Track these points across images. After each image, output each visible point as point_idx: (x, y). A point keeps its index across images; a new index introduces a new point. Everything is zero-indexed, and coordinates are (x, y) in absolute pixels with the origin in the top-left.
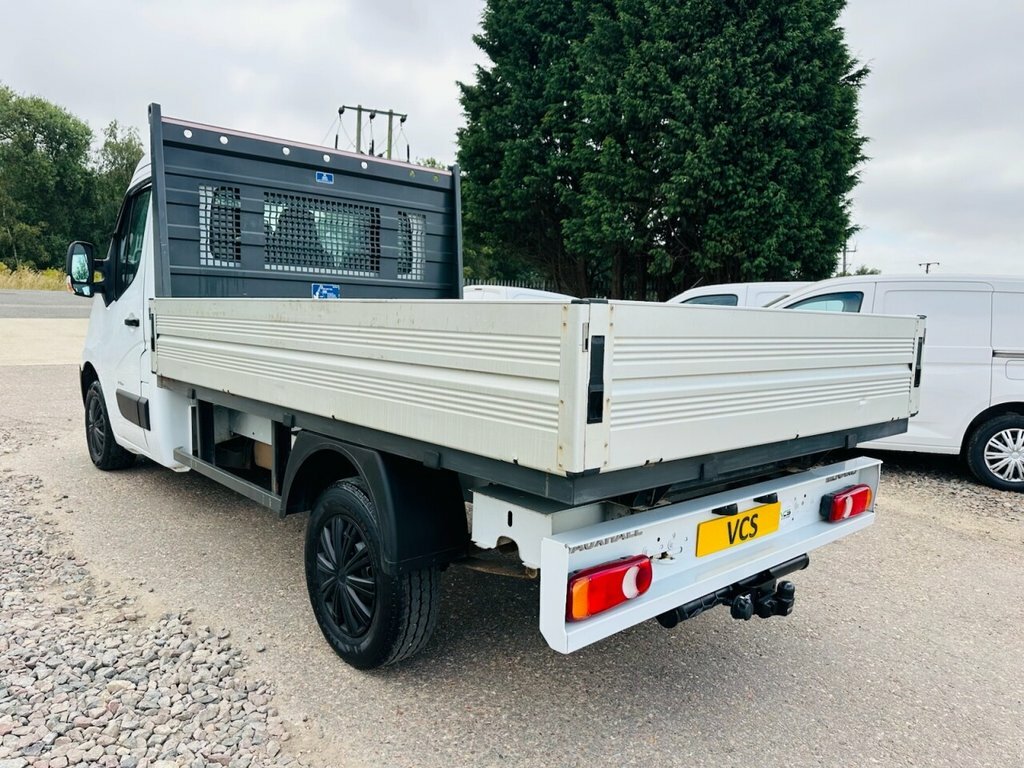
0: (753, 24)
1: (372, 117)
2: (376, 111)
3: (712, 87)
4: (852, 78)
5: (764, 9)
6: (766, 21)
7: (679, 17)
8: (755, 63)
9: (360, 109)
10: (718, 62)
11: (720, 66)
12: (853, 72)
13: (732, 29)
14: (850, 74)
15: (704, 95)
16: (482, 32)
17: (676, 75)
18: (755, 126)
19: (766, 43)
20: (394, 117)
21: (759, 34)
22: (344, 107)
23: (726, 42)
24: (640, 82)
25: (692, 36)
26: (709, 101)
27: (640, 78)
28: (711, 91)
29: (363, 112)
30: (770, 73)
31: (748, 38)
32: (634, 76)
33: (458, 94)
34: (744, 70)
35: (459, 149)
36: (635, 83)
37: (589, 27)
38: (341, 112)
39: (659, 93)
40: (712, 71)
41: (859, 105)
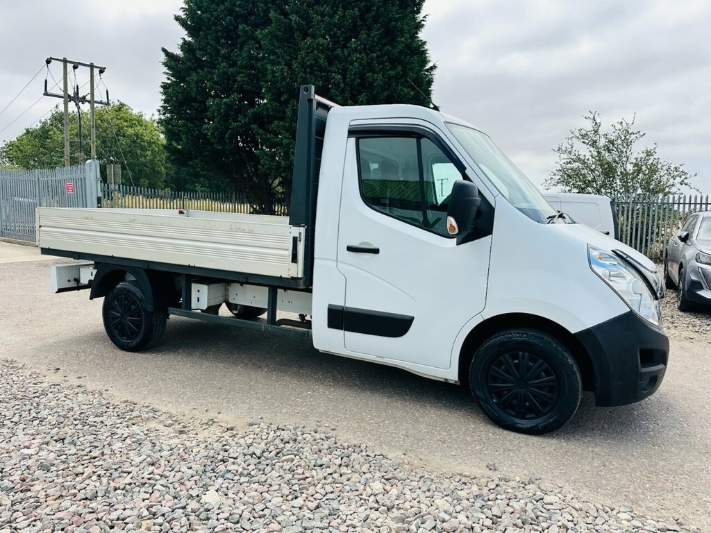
0: (375, 33)
1: (75, 68)
2: (79, 63)
3: (356, 72)
4: (427, 70)
5: (381, 24)
6: (383, 32)
7: (330, 24)
8: (378, 57)
9: (65, 61)
10: (358, 55)
11: (360, 58)
12: (428, 67)
13: (365, 36)
14: (426, 68)
15: (351, 76)
16: (182, 14)
17: (330, 61)
18: (382, 98)
19: (384, 45)
20: (95, 69)
21: (379, 39)
22: (51, 58)
23: (361, 43)
24: (308, 63)
25: (339, 37)
26: (354, 80)
27: (308, 60)
28: (355, 74)
29: (68, 64)
30: (387, 64)
31: (373, 41)
32: (304, 59)
33: (163, 57)
34: (372, 62)
35: (164, 97)
36: (305, 63)
37: (268, 22)
38: (48, 62)
39: (320, 72)
40: (356, 61)
41: (433, 88)
